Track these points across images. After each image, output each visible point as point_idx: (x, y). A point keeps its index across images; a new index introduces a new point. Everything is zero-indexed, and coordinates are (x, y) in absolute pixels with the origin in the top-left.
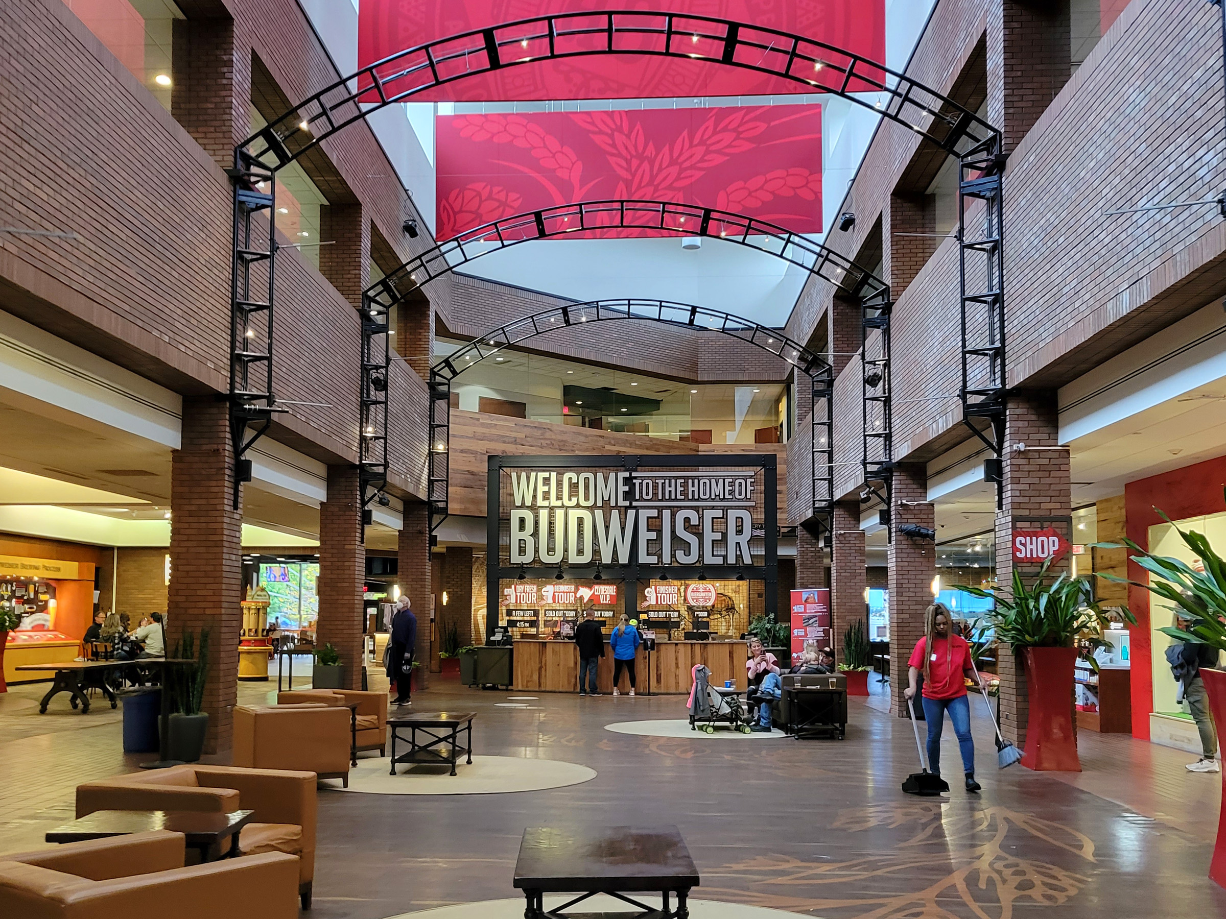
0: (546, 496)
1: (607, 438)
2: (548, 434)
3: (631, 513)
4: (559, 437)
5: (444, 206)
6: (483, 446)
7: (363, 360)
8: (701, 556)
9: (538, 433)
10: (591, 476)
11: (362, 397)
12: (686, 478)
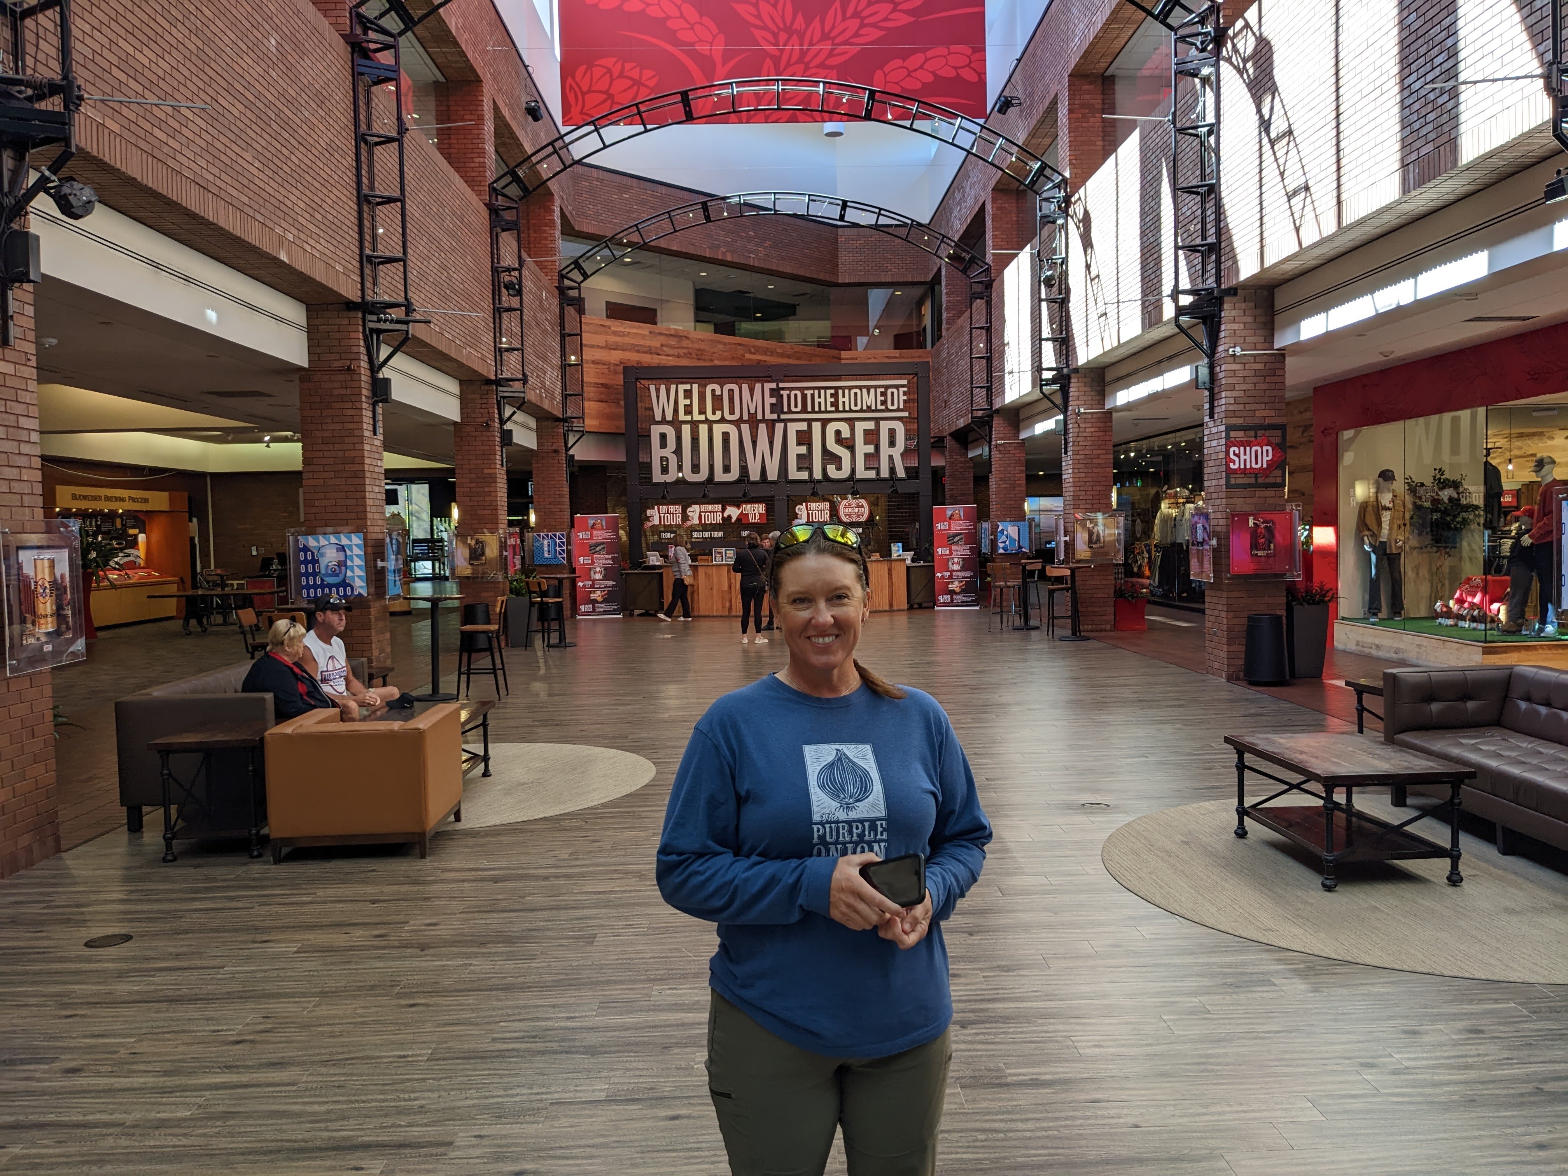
0: (688, 410)
1: (746, 346)
2: (685, 343)
3: (779, 427)
4: (697, 346)
5: (571, 86)
6: (615, 356)
7: (492, 262)
8: (853, 470)
9: (672, 342)
10: (735, 387)
11: (494, 304)
12: (836, 388)
